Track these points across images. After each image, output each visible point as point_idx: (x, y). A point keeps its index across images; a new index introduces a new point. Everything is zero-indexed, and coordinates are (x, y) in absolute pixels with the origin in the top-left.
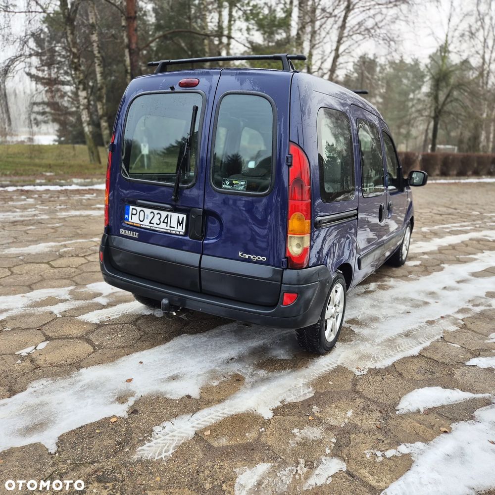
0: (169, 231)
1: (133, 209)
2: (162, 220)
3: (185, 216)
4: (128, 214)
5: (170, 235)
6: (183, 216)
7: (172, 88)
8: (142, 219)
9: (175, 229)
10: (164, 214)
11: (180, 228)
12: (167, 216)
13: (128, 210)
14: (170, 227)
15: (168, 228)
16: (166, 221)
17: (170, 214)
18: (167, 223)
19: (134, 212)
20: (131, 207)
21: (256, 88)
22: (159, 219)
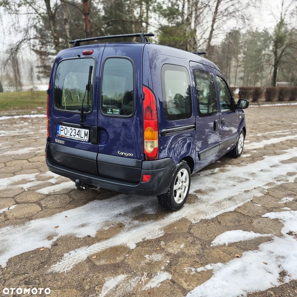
0: (80, 140)
1: (61, 127)
2: (76, 133)
4: (59, 131)
5: (81, 142)
6: (87, 131)
7: (79, 56)
8: (66, 133)
9: (83, 138)
10: (77, 129)
11: (86, 138)
12: (79, 131)
13: (59, 128)
15: (80, 138)
16: (78, 134)
17: (80, 129)
18: (79, 135)
19: (62, 129)
21: (124, 54)
22: (75, 133)
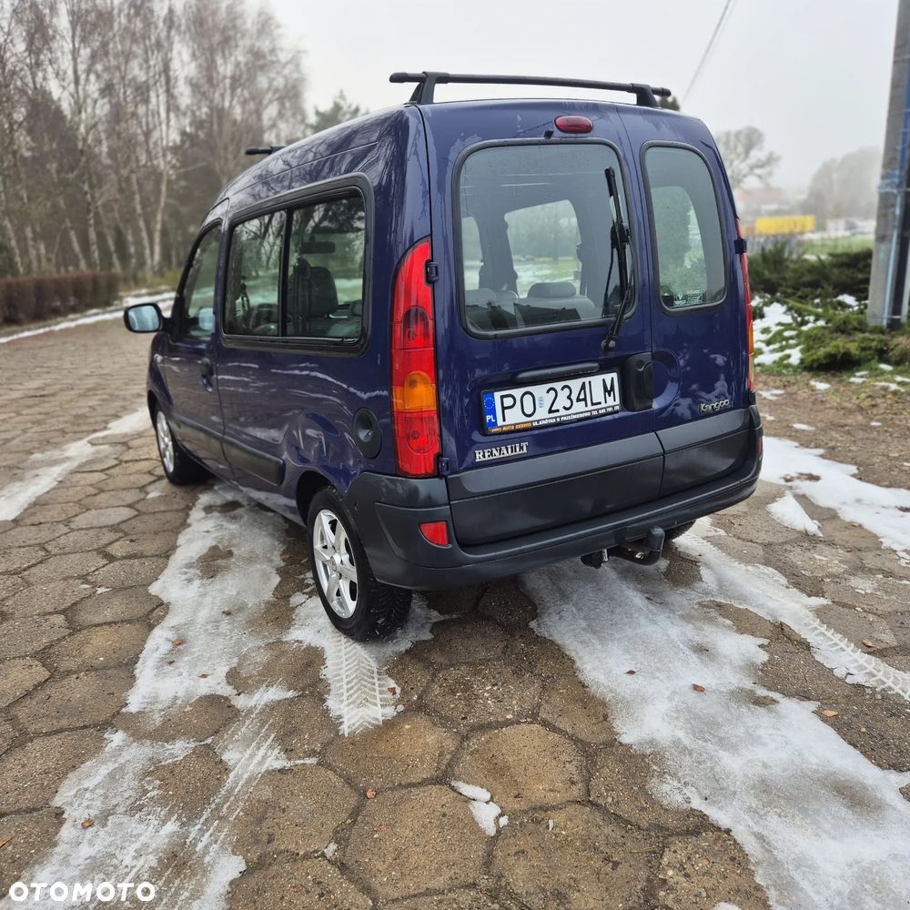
0: (595, 413)
1: (502, 397)
2: (574, 397)
3: (614, 375)
4: (493, 413)
5: (598, 420)
6: (612, 377)
8: (528, 411)
9: (603, 405)
10: (575, 384)
11: (610, 401)
12: (583, 387)
13: (492, 403)
14: (593, 404)
15: (590, 407)
16: (582, 396)
17: (586, 380)
18: (585, 399)
19: (508, 402)
20: (497, 395)
22: (569, 397)
